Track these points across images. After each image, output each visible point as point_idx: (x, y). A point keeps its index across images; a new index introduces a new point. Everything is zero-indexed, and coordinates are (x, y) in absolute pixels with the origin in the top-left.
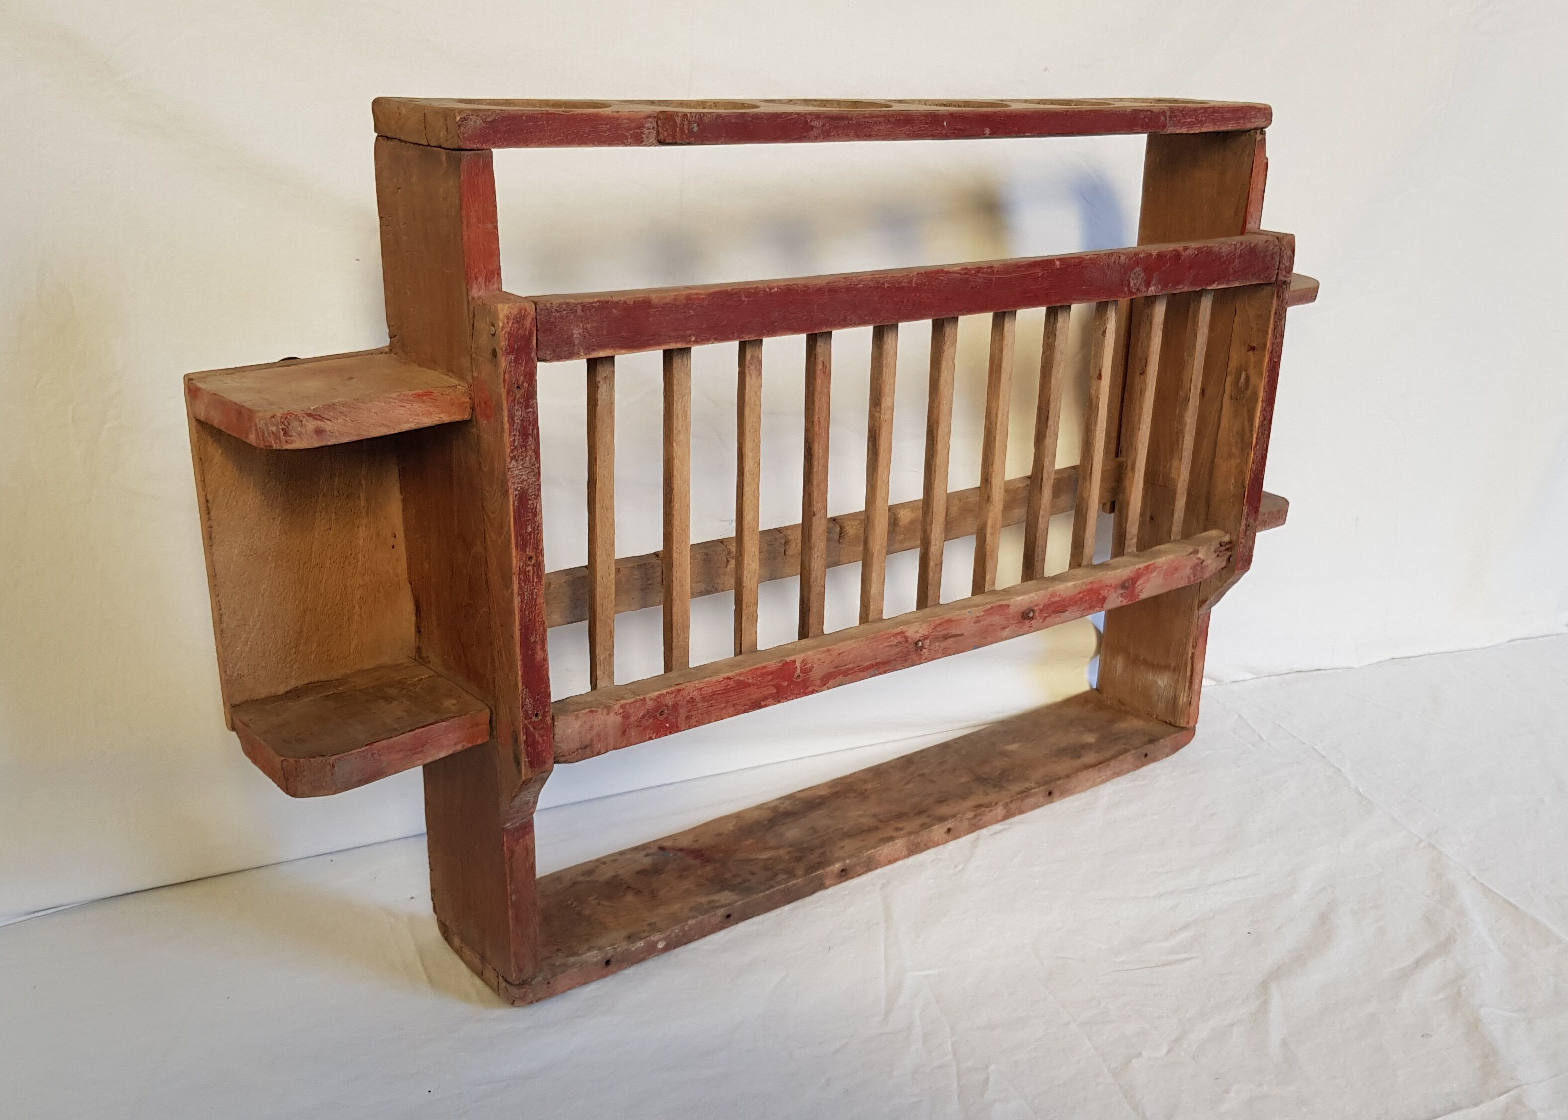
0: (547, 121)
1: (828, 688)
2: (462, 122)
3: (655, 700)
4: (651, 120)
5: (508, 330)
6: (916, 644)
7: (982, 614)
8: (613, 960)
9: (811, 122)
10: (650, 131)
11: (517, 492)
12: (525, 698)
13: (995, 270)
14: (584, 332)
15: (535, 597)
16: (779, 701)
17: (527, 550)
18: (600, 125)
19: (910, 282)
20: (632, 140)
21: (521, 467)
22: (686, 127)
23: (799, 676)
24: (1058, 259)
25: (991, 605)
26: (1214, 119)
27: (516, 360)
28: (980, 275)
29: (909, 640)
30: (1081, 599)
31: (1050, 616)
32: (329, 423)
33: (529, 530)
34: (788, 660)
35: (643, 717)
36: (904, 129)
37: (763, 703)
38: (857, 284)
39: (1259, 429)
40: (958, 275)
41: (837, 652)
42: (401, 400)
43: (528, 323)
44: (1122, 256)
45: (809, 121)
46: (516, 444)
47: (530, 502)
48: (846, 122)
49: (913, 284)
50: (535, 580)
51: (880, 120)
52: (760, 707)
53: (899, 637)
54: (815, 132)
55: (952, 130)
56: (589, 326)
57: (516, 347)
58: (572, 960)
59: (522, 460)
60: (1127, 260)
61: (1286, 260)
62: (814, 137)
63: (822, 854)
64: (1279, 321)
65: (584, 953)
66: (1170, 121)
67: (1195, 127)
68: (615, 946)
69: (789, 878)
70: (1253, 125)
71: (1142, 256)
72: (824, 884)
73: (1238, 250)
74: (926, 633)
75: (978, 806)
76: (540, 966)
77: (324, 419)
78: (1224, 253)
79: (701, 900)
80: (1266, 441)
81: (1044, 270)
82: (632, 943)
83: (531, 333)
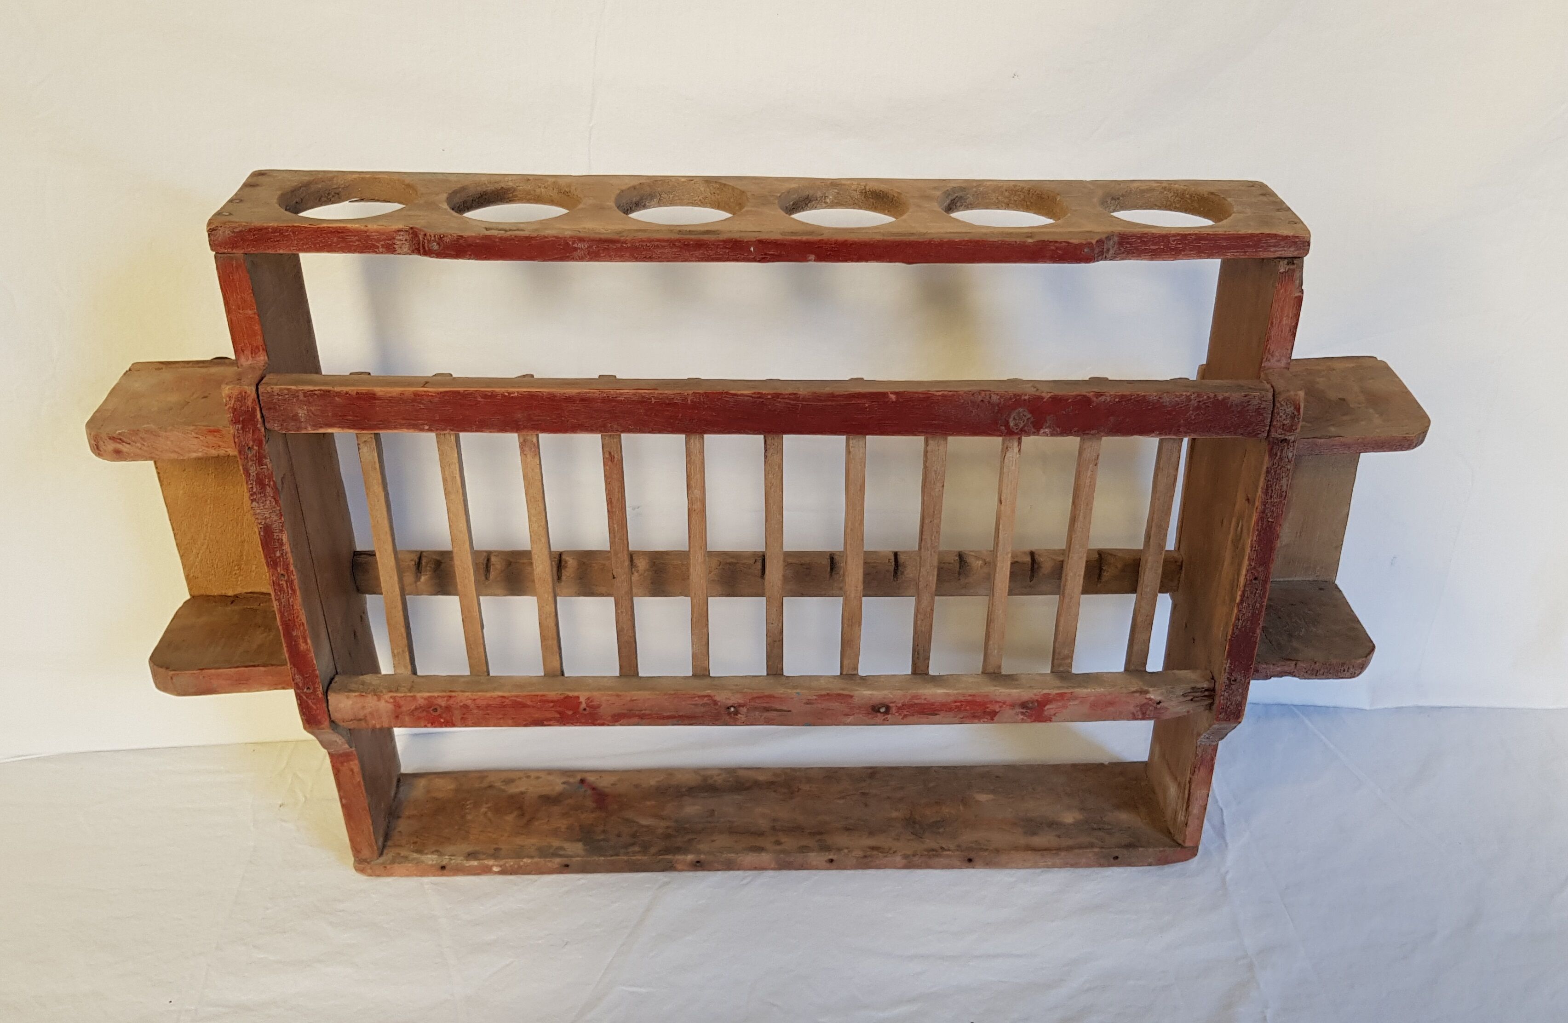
0: (294, 233)
1: (621, 725)
2: (212, 231)
3: (425, 699)
4: (402, 233)
5: (232, 406)
6: (729, 708)
7: (815, 697)
8: (447, 868)
9: (573, 244)
10: (402, 242)
11: (261, 526)
12: (294, 675)
13: (801, 397)
14: (308, 412)
15: (291, 604)
16: (564, 725)
17: (279, 569)
18: (347, 236)
19: (685, 399)
20: (384, 250)
21: (262, 508)
22: (426, 245)
23: (585, 709)
24: (892, 393)
25: (828, 692)
27: (243, 428)
28: (779, 400)
29: (719, 704)
30: (957, 707)
31: (913, 715)
33: (278, 554)
34: (571, 694)
35: (416, 709)
36: (697, 253)
37: (545, 723)
38: (616, 397)
39: (1245, 586)
40: (748, 398)
41: (629, 699)
42: (196, 433)
43: (249, 403)
44: (992, 395)
45: (571, 243)
46: (255, 490)
47: (275, 534)
48: (619, 245)
49: (689, 402)
50: (290, 592)
51: (663, 244)
52: (543, 725)
53: (706, 699)
54: (579, 253)
55: (762, 255)
56: (313, 409)
57: (241, 419)
58: (415, 855)
59: (263, 503)
60: (1002, 400)
61: (1284, 417)
62: (579, 257)
63: (690, 841)
64: (1275, 480)
65: (427, 854)
66: (1119, 247)
67: (1165, 255)
68: (453, 858)
69: (639, 852)
70: (1272, 254)
71: (1027, 397)
72: (675, 867)
73: (1193, 402)
74: (741, 701)
75: (873, 848)
76: (385, 851)
77: (123, 441)
78: (1168, 404)
79: (556, 843)
80: (1259, 599)
81: (873, 402)
82: (467, 860)
83: (254, 410)
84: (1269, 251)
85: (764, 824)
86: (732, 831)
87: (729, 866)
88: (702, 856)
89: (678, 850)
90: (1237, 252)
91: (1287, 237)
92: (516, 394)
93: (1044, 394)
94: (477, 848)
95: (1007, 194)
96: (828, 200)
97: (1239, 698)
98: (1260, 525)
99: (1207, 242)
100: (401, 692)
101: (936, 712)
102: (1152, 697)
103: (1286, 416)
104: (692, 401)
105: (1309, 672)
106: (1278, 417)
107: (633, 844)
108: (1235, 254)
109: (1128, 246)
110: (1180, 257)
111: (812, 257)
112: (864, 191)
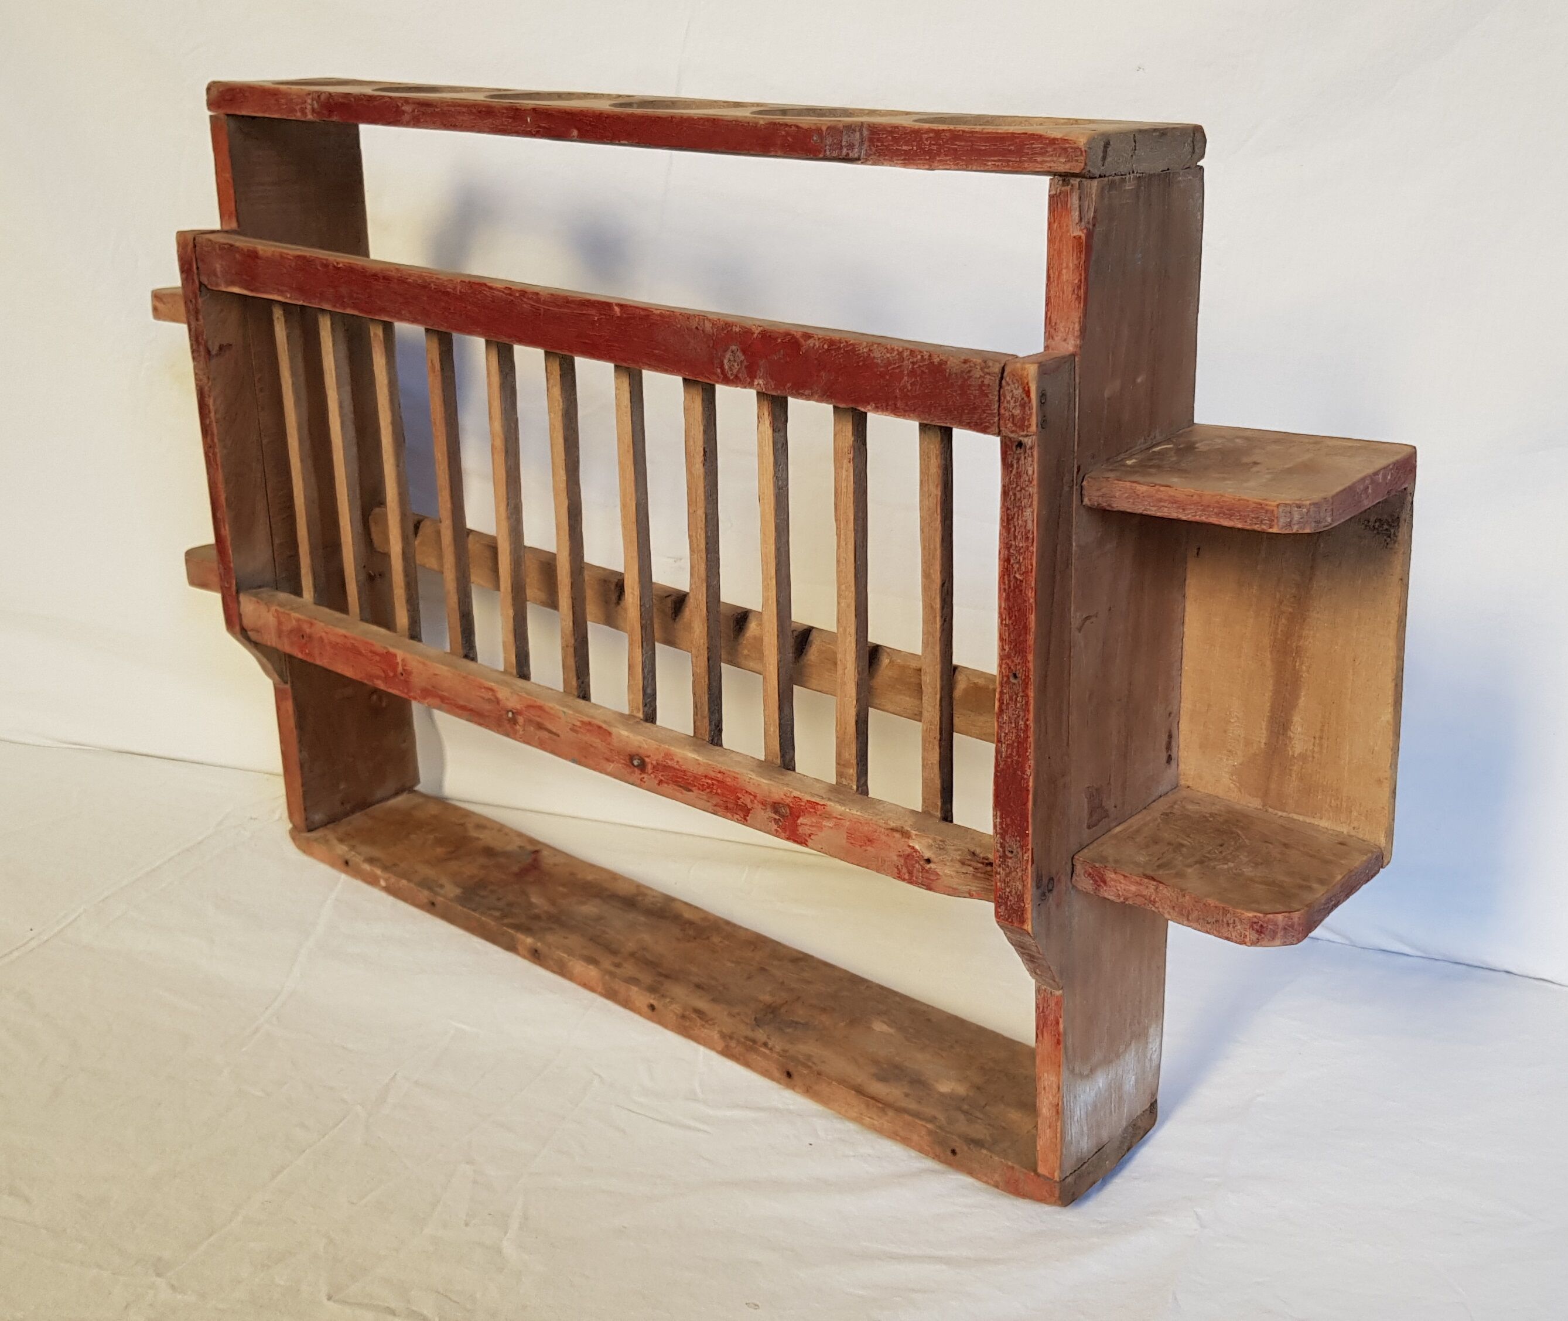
6: (509, 712)
7: (579, 724)
8: (349, 864)
11: (198, 388)
13: (542, 299)
19: (455, 289)
23: (401, 674)
24: (616, 305)
29: (501, 704)
31: (668, 783)
33: (208, 422)
45: (400, 105)
49: (458, 292)
51: (464, 110)
58: (336, 843)
59: (198, 362)
60: (715, 330)
61: (1012, 404)
63: (550, 930)
64: (1016, 509)
65: (346, 846)
66: (870, 146)
67: (919, 159)
68: (359, 859)
69: (495, 918)
70: (1040, 166)
71: (737, 330)
72: (517, 949)
73: (906, 362)
74: (519, 707)
75: (698, 1011)
76: (320, 830)
78: (879, 361)
79: (444, 882)
80: (1022, 714)
81: (601, 314)
82: (362, 862)
84: (1035, 161)
85: (629, 948)
86: (595, 939)
87: (562, 970)
88: (544, 949)
89: (527, 930)
90: (999, 161)
91: (1053, 141)
93: (754, 328)
98: (1007, 582)
99: (963, 144)
100: (281, 607)
101: (690, 788)
102: (917, 847)
103: (1015, 402)
104: (461, 292)
106: (1005, 402)
107: (499, 910)
108: (997, 164)
109: (879, 144)
110: (936, 164)
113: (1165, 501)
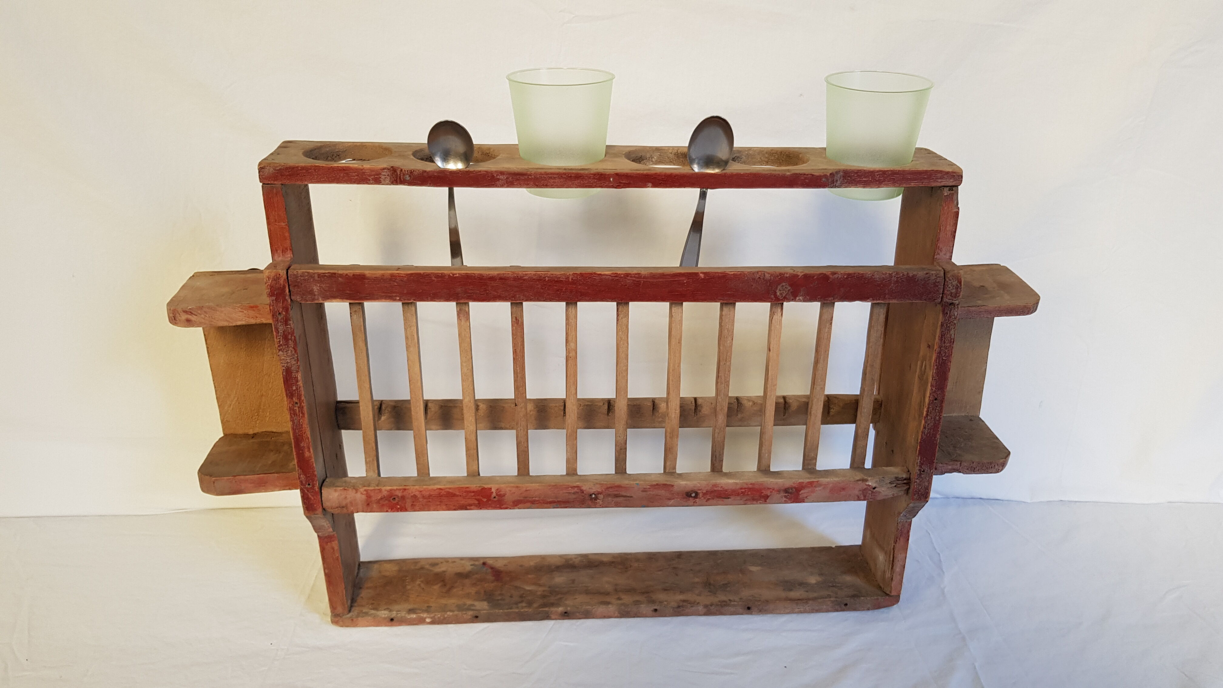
0: (315, 170)
1: (519, 508)
2: (261, 169)
3: (388, 491)
4: (386, 171)
5: (270, 284)
6: (591, 495)
7: (648, 487)
8: (395, 620)
9: (497, 176)
10: (385, 177)
11: (284, 368)
12: (300, 475)
13: (643, 276)
14: (320, 288)
15: (301, 423)
16: (481, 509)
17: (294, 399)
18: (350, 172)
20: (373, 182)
21: (285, 355)
22: (402, 177)
23: (495, 497)
24: (702, 273)
25: (657, 483)
26: (894, 179)
27: (276, 299)
28: (628, 278)
29: (585, 492)
30: (742, 493)
31: (713, 499)
32: (194, 316)
33: (294, 388)
34: (486, 486)
35: (381, 499)
36: (576, 182)
37: (468, 507)
38: (523, 277)
39: (929, 404)
40: (609, 277)
41: (524, 489)
42: (242, 308)
43: (282, 281)
44: (766, 274)
45: (495, 175)
46: (281, 343)
47: (293, 374)
48: (526, 177)
49: (570, 280)
50: (301, 415)
51: (555, 176)
52: (466, 509)
53: (576, 489)
54: (501, 182)
55: (618, 183)
56: (323, 286)
57: (275, 293)
58: (373, 612)
59: (286, 352)
60: (772, 277)
61: (951, 288)
62: (500, 185)
63: (561, 598)
64: (946, 331)
65: (381, 610)
66: (843, 179)
67: (872, 184)
68: (399, 613)
69: (526, 607)
70: (939, 183)
71: (788, 276)
72: (550, 617)
73: (893, 278)
74: (599, 490)
75: (684, 601)
76: (353, 609)
77: (193, 314)
78: (878, 279)
79: (469, 602)
80: (938, 414)
81: (689, 279)
82: (409, 614)
83: (284, 287)
84: (937, 182)
85: (609, 588)
86: (587, 592)
87: (587, 615)
88: (569, 609)
89: (552, 605)
90: (917, 182)
91: (948, 173)
92: (458, 275)
93: (799, 273)
94: (416, 606)
95: (767, 156)
96: (654, 160)
97: (927, 484)
98: (938, 361)
99: (898, 176)
100: (371, 487)
101: (729, 497)
102: (870, 484)
103: (953, 287)
104: (572, 279)
105: (969, 469)
106: (948, 288)
107: (522, 602)
108: (916, 184)
109: (849, 178)
110: (882, 185)
111: (650, 184)
112: (677, 153)
113: (983, 312)
